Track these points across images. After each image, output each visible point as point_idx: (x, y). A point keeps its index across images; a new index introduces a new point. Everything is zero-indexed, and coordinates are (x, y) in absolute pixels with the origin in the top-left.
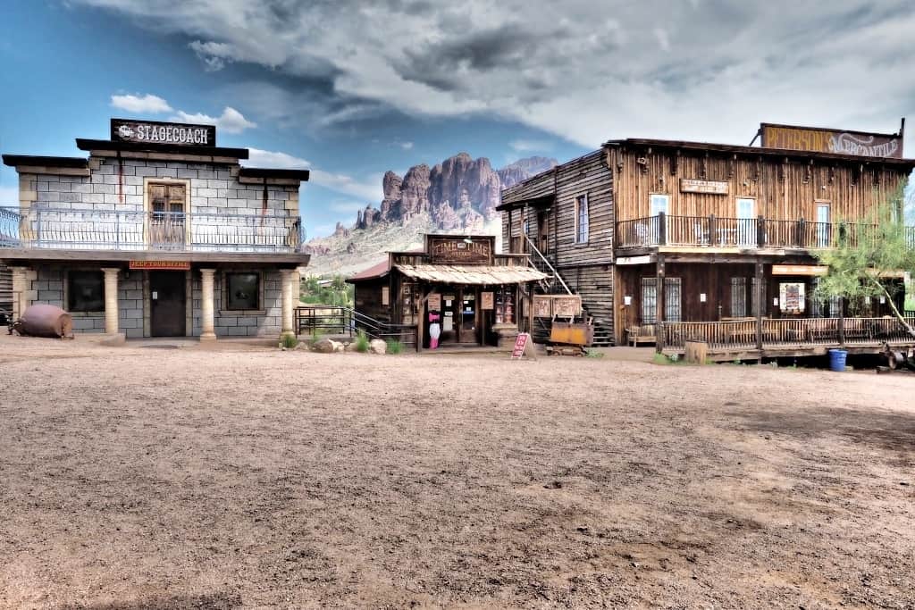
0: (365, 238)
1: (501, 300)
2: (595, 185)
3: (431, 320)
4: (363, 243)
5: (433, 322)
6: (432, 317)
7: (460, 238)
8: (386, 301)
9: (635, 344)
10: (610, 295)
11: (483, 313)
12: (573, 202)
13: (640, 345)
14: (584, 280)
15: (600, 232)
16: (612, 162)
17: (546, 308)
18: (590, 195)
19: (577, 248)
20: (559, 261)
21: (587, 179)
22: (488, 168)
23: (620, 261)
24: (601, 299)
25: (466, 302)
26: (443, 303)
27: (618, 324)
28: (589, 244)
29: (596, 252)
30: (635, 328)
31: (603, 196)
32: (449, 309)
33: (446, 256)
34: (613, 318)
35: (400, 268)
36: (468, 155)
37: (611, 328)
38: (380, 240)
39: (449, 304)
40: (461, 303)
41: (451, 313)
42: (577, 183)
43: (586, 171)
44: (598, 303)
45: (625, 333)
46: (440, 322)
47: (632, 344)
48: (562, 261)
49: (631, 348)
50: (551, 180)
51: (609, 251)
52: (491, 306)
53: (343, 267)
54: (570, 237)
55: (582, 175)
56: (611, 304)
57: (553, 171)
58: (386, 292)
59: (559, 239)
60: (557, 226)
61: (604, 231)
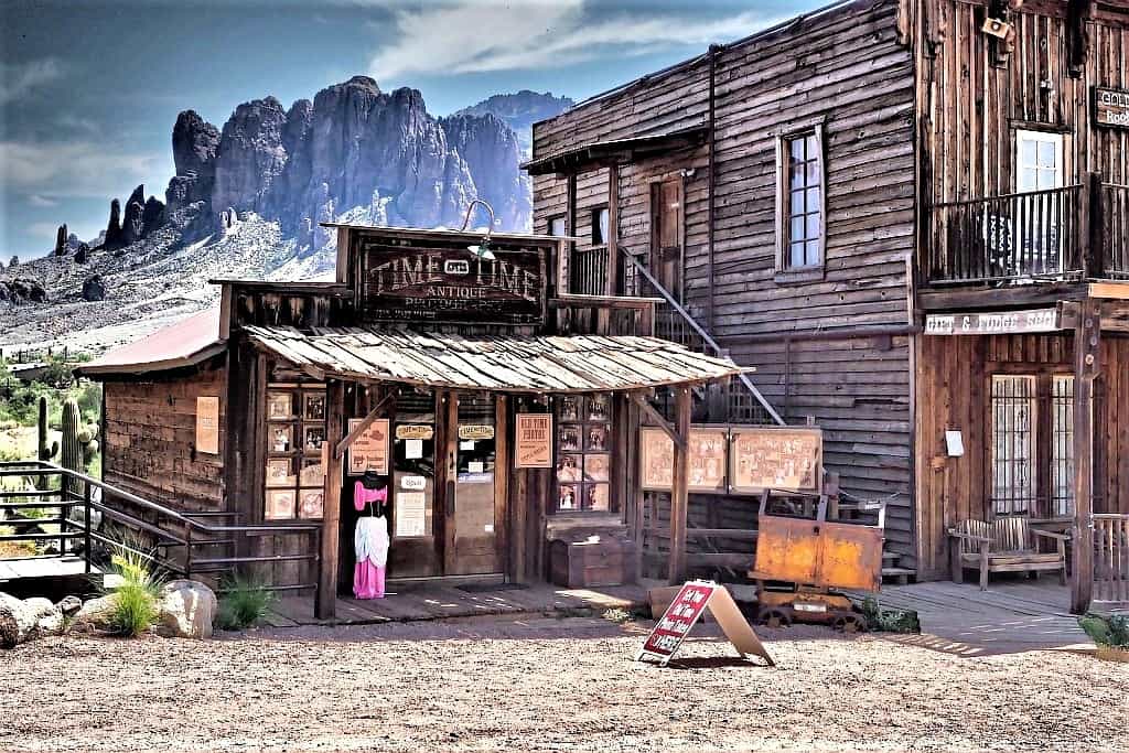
0: (127, 265)
1: (573, 440)
2: (856, 96)
3: (359, 506)
4: (123, 276)
5: (366, 513)
6: (364, 497)
7: (455, 245)
8: (208, 439)
9: (984, 577)
10: (903, 425)
11: (522, 484)
12: (772, 150)
13: (997, 579)
14: (807, 378)
15: (868, 237)
16: (911, 24)
17: (712, 463)
18: (832, 127)
19: (780, 285)
20: (723, 321)
21: (820, 81)
22: (419, 113)
23: (940, 325)
24: (868, 438)
25: (469, 446)
26: (398, 450)
27: (927, 513)
28: (826, 271)
29: (850, 297)
30: (974, 527)
31: (878, 129)
32: (412, 467)
33: (409, 301)
34: (913, 498)
35: (262, 335)
36: (373, 82)
37: (906, 526)
38: (163, 271)
39: (414, 451)
40: (452, 448)
41: (420, 482)
42: (785, 93)
43: (817, 58)
44: (856, 448)
45: (949, 542)
46: (386, 510)
47: (971, 576)
48: (732, 319)
49: (970, 587)
50: (697, 88)
51: (899, 294)
52: (545, 459)
53: (72, 334)
54: (761, 251)
55: (805, 70)
56: (905, 452)
57: (703, 63)
58: (208, 412)
59: (721, 258)
60: (713, 220)
61: (881, 234)
